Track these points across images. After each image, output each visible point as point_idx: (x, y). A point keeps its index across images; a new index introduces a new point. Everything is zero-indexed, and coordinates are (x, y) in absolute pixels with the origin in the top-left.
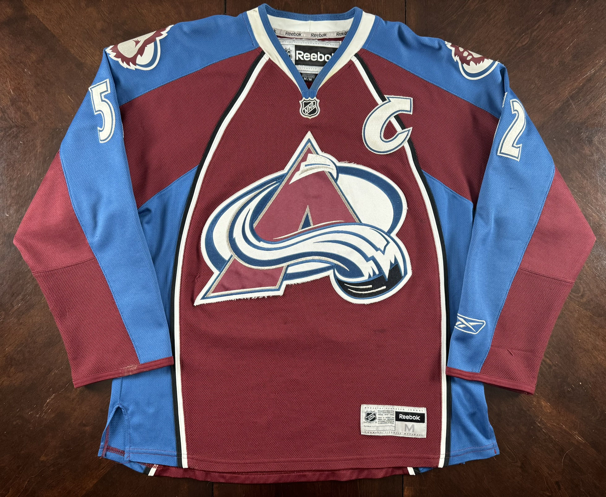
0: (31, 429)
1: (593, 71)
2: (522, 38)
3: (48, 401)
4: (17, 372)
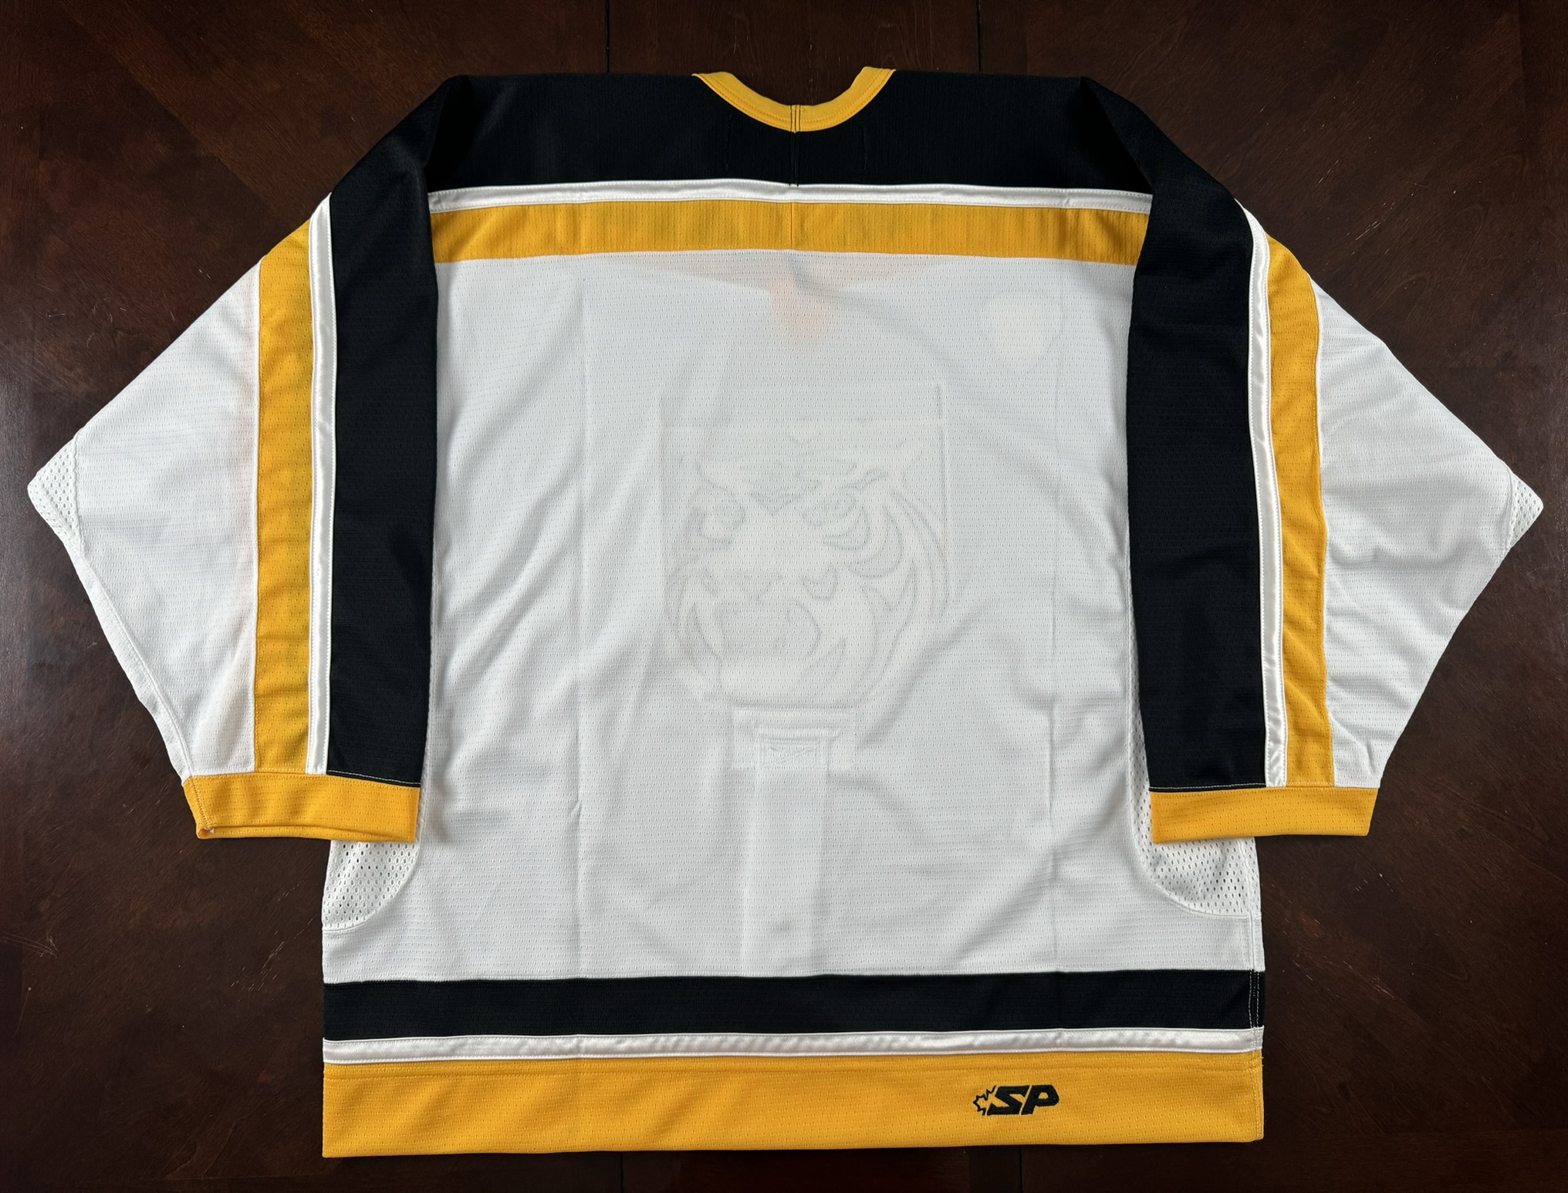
0: (238, 1017)
1: (1376, 225)
2: (1226, 162)
3: (270, 956)
4: (203, 900)
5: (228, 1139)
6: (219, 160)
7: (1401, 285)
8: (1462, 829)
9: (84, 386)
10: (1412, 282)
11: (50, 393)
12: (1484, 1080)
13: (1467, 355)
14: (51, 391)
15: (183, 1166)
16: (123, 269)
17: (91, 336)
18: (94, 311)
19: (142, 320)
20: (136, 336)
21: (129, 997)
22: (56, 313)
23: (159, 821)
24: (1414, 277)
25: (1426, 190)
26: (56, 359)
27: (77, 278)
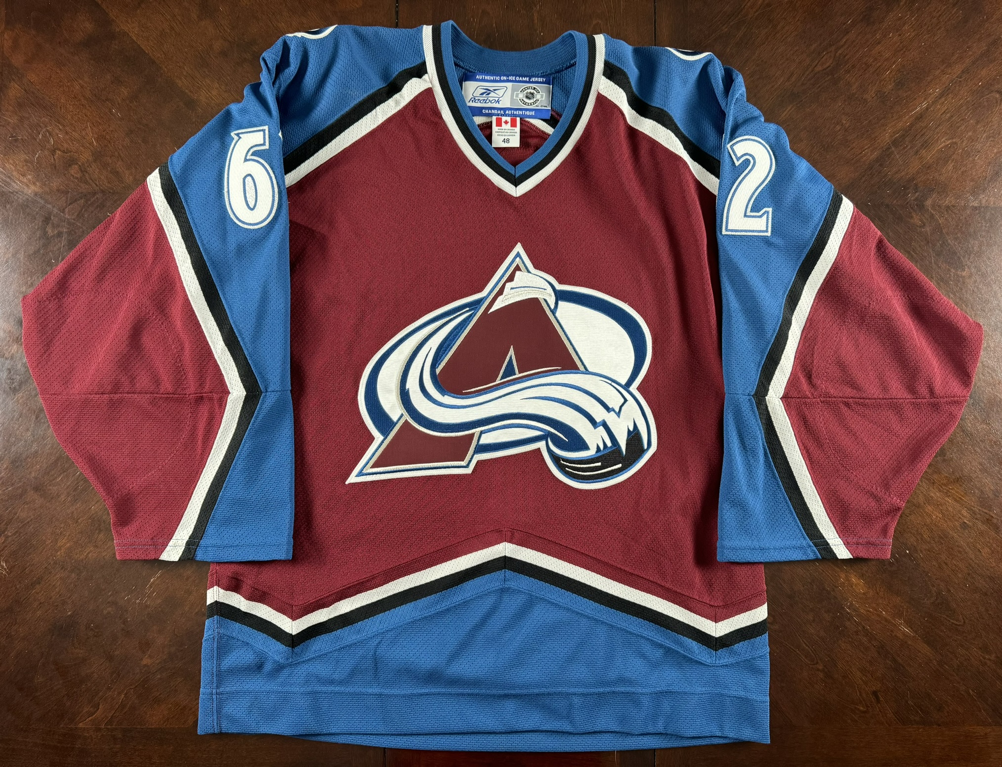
5: (121, 701)
6: (128, 34)
7: (940, 147)
8: (965, 523)
9: (33, 187)
10: (948, 145)
11: (10, 192)
12: (971, 691)
13: (984, 198)
14: (11, 190)
15: (90, 718)
16: (61, 107)
17: (38, 154)
18: (40, 136)
19: (73, 144)
20: (69, 154)
21: (56, 604)
22: (15, 137)
23: (78, 486)
24: (949, 142)
25: (960, 81)
26: (14, 169)
27: (29, 113)
